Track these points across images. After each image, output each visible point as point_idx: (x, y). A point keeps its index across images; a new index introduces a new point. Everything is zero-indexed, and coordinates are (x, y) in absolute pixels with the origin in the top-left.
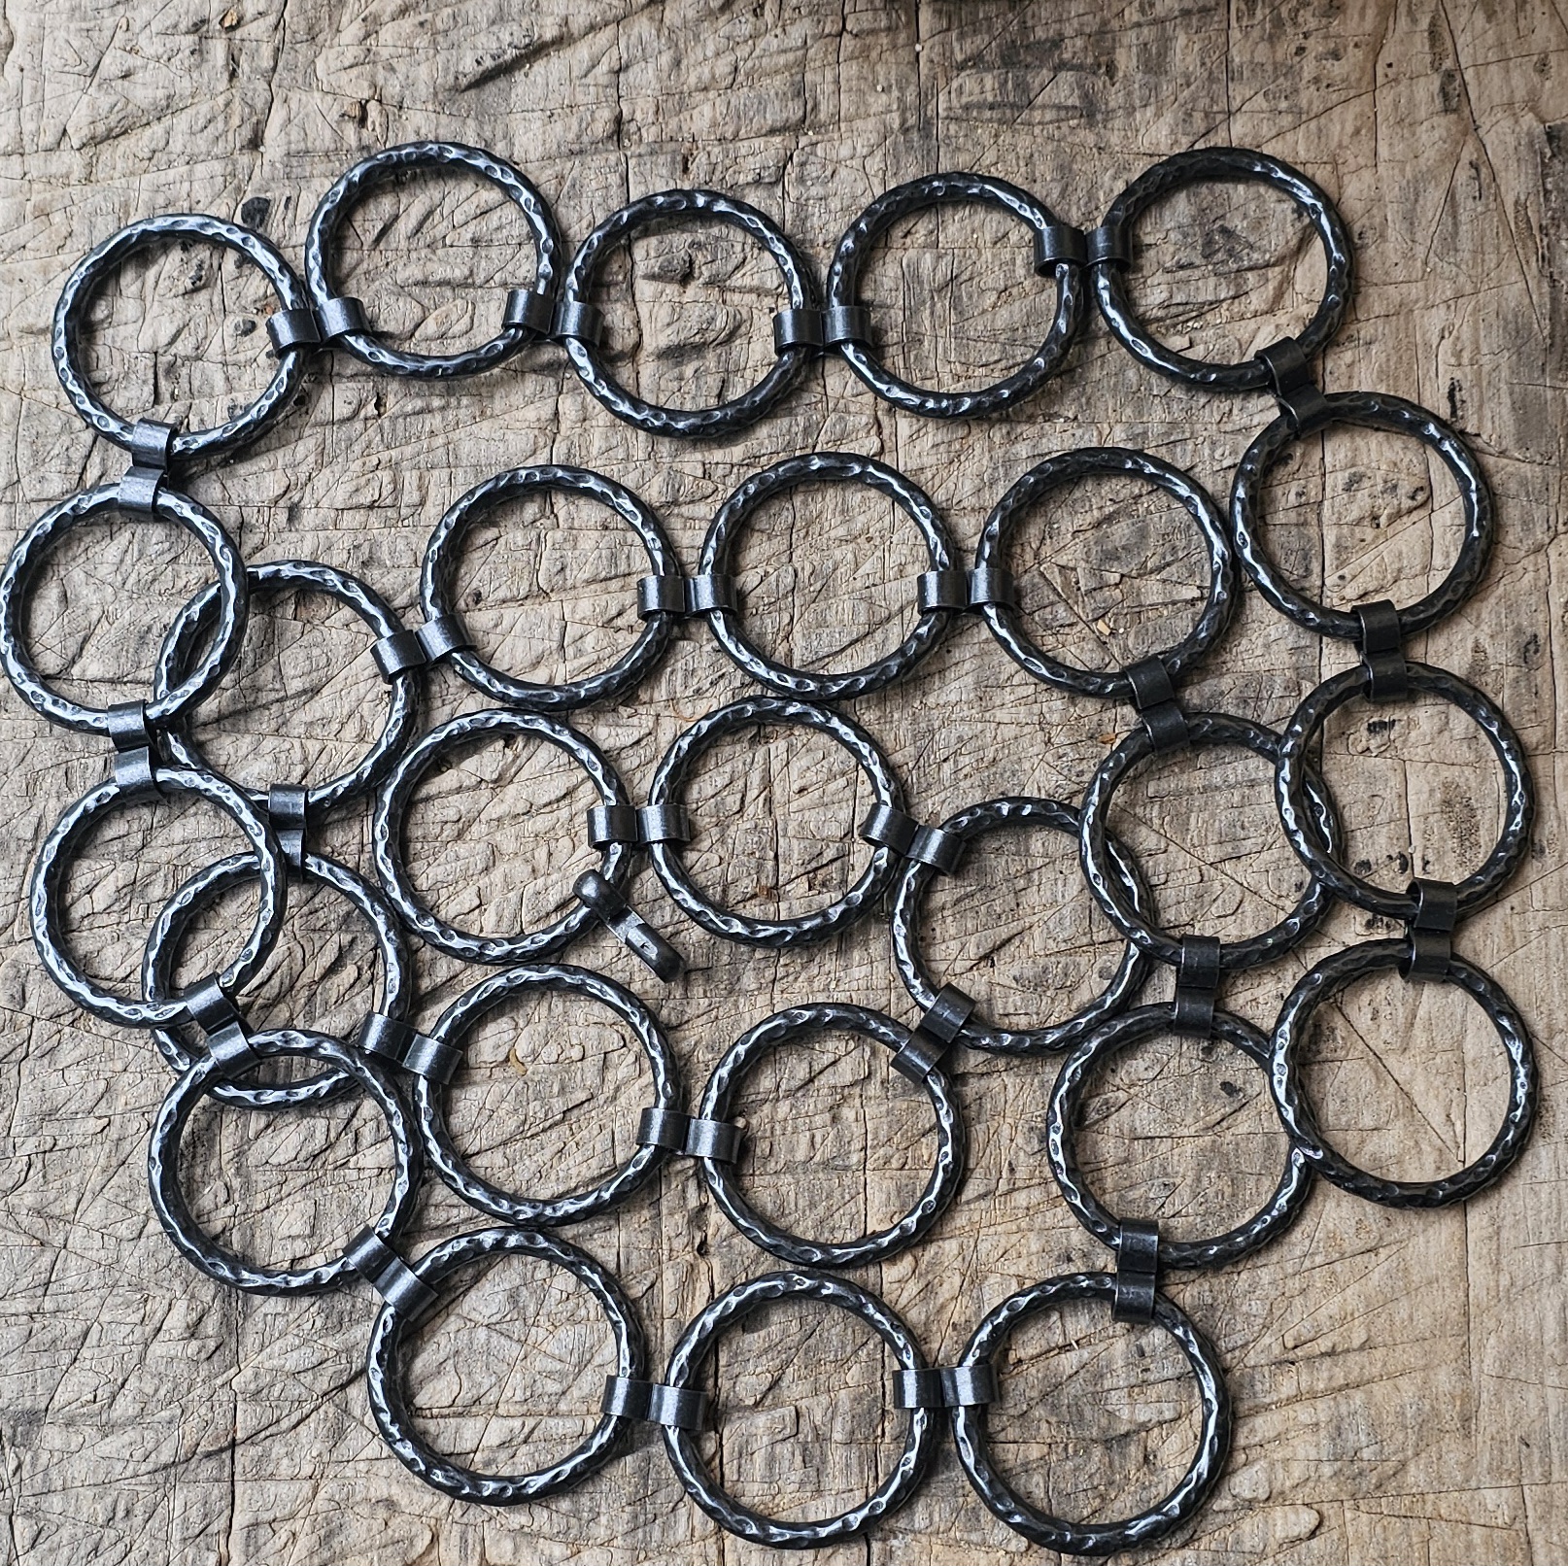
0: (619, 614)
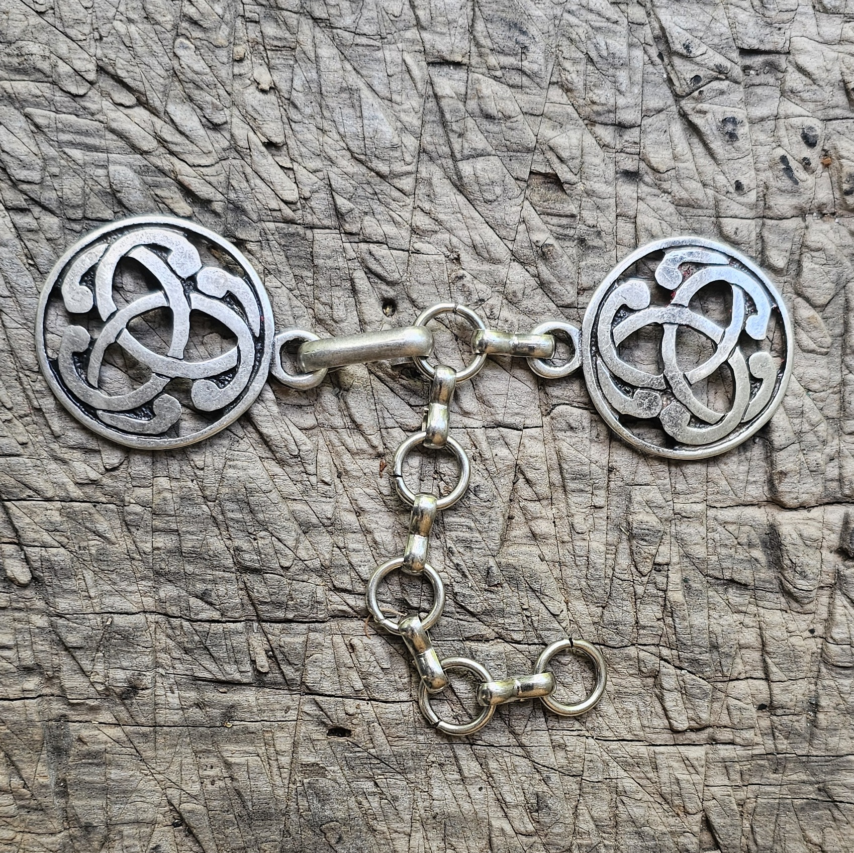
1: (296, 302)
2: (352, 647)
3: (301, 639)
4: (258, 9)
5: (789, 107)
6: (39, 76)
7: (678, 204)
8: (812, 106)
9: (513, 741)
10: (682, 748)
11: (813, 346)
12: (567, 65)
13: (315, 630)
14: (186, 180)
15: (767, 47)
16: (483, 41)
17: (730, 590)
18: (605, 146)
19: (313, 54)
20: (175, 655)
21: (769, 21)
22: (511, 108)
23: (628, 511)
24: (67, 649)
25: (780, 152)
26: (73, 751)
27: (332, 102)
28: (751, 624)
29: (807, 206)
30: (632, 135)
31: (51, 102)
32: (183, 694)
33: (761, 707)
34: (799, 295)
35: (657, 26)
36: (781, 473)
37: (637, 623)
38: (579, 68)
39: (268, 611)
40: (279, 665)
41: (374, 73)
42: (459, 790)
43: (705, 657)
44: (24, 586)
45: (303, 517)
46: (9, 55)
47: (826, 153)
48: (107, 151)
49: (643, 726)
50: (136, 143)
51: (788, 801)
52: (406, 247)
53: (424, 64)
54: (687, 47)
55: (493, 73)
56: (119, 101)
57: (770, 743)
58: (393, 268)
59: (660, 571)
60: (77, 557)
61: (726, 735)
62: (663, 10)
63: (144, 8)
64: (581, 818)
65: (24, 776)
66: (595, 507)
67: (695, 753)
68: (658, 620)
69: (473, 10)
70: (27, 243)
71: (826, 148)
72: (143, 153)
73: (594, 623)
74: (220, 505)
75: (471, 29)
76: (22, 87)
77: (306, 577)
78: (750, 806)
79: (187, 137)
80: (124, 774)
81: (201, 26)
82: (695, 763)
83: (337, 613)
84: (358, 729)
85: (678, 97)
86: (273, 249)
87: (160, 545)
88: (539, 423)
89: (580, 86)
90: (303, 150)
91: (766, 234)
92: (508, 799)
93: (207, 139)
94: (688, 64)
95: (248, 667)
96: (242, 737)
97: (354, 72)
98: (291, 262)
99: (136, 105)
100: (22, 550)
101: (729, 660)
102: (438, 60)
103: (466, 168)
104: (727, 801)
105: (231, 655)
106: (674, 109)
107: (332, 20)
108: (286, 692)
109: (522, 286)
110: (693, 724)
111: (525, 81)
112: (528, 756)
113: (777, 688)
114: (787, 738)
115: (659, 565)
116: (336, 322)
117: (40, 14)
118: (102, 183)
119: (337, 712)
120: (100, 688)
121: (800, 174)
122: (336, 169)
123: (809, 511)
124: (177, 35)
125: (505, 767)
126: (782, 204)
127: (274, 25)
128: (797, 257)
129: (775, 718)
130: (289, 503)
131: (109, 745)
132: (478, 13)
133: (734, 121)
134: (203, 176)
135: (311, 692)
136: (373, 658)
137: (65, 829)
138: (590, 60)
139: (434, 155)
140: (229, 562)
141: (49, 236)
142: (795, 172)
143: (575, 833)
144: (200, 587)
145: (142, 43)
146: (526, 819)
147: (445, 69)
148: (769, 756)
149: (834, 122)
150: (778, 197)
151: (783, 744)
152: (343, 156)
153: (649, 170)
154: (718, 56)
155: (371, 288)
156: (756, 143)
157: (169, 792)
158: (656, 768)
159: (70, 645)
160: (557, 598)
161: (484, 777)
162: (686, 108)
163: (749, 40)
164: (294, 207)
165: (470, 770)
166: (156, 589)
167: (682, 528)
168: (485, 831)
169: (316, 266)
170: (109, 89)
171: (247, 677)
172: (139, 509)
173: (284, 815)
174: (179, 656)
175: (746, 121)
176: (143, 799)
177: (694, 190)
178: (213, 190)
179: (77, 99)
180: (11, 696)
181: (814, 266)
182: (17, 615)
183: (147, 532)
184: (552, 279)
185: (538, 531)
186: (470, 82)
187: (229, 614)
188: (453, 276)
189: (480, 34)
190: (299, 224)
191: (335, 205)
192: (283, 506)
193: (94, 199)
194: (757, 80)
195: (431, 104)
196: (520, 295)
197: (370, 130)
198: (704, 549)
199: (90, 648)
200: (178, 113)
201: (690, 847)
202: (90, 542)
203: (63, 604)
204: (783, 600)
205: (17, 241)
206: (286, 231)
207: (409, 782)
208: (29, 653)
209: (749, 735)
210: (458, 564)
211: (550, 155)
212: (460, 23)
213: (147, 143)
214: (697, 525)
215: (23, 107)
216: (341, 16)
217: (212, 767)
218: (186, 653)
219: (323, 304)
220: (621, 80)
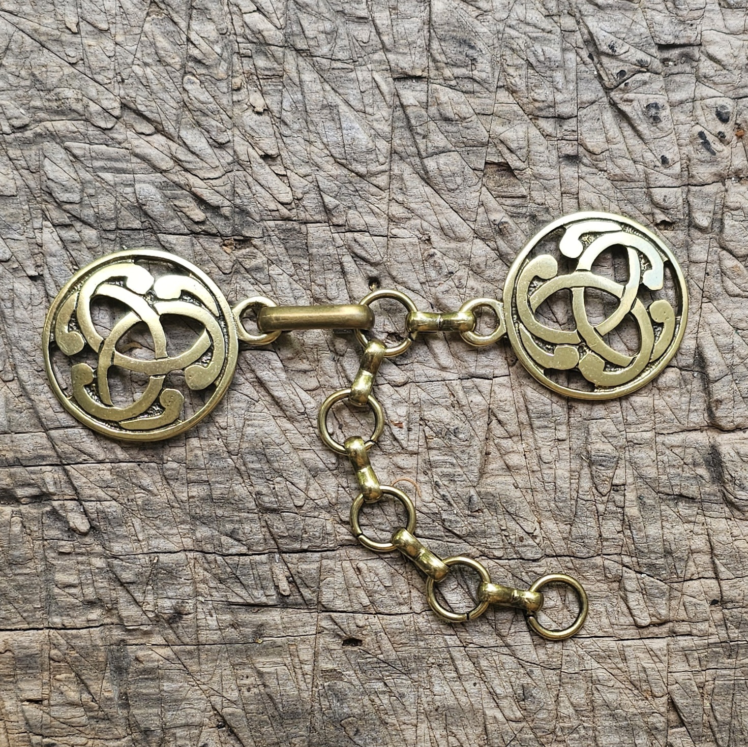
1: (295, 286)
2: (359, 569)
3: (317, 565)
4: (249, 46)
5: (705, 91)
6: (74, 115)
7: (613, 179)
8: (723, 88)
9: (500, 642)
10: (647, 641)
11: (738, 291)
12: (511, 71)
13: (328, 558)
14: (199, 191)
15: (682, 41)
16: (438, 57)
17: (680, 503)
18: (547, 136)
19: (297, 80)
20: (212, 585)
21: (682, 19)
22: (465, 110)
23: (587, 442)
24: (122, 584)
25: (698, 129)
26: (131, 669)
27: (316, 118)
28: (700, 532)
29: (726, 172)
30: (571, 124)
31: (85, 136)
32: (220, 617)
33: (714, 602)
34: (723, 248)
35: (586, 31)
36: (717, 401)
37: (600, 536)
38: (521, 72)
39: (286, 544)
40: (298, 588)
41: (349, 91)
42: (457, 686)
43: (661, 561)
44: (85, 534)
45: (311, 464)
46: (49, 100)
47: (738, 126)
48: (133, 172)
49: (612, 624)
50: (156, 163)
51: (742, 682)
52: (385, 233)
53: (391, 80)
54: (612, 47)
55: (448, 82)
56: (140, 131)
57: (723, 633)
58: (375, 251)
59: (618, 491)
60: (126, 508)
61: (684, 628)
62: (590, 18)
63: (156, 53)
64: (562, 705)
65: (92, 691)
66: (559, 440)
67: (658, 645)
68: (619, 532)
69: (429, 31)
70: (72, 253)
71: (738, 122)
72: (162, 172)
73: (564, 539)
74: (242, 457)
75: (428, 48)
76: (61, 125)
77: (316, 514)
78: (709, 687)
79: (198, 156)
80: (174, 686)
81: (204, 64)
82: (659, 653)
83: (345, 542)
84: (368, 639)
85: (607, 90)
86: (275, 243)
87: (194, 494)
88: (507, 372)
89: (523, 88)
90: (294, 159)
91: (691, 199)
92: (498, 692)
93: (214, 156)
94: (615, 61)
95: (272, 592)
96: (271, 650)
97: (332, 91)
98: (290, 253)
99: (155, 133)
100: (81, 504)
101: (682, 564)
102: (402, 76)
103: (431, 164)
104: (688, 684)
105: (258, 582)
106: (605, 99)
107: (312, 50)
108: (306, 611)
109: (484, 259)
110: (654, 619)
111: (476, 87)
112: (513, 655)
113: (725, 585)
114: (738, 628)
115: (617, 486)
116: (330, 300)
117: (72, 64)
118: (130, 199)
119: (350, 626)
120: (151, 615)
121: (717, 146)
122: (323, 173)
123: (744, 432)
124: (185, 73)
125: (494, 665)
126: (703, 172)
127: (264, 58)
128: (720, 217)
129: (726, 611)
130: (300, 452)
131: (161, 662)
132: (433, 34)
133: (656, 106)
134: (212, 187)
135: (327, 610)
136: (377, 579)
137: (128, 734)
138: (530, 65)
139: (403, 154)
140: (252, 505)
141: (89, 245)
142: (712, 144)
143: (557, 717)
144: (229, 527)
145: (157, 82)
146: (515, 708)
147: (409, 83)
148: (723, 644)
149: (744, 99)
150: (699, 167)
151: (735, 633)
152: (327, 162)
153: (587, 153)
154: (639, 52)
155: (357, 269)
156: (678, 123)
157: (212, 699)
158: (625, 660)
159: (124, 581)
160: (529, 518)
161: (477, 674)
162: (615, 99)
163: (666, 37)
164: (289, 207)
165: (464, 668)
166: (194, 531)
167: (635, 453)
168: (481, 719)
169: (311, 254)
170: (132, 121)
171: (273, 600)
172: (175, 465)
173: (309, 714)
174: (216, 586)
175: (667, 105)
176: (191, 706)
177: (626, 167)
178: (222, 198)
179: (106, 132)
180: (78, 626)
181: (734, 223)
182: (80, 558)
183: (183, 484)
184: (509, 251)
185: (511, 463)
186: (430, 91)
187: (254, 548)
188: (426, 254)
189: (436, 52)
190: (295, 221)
191: (324, 202)
192: (294, 456)
193: (124, 213)
194: (675, 70)
195: (399, 113)
196: (483, 266)
197: (349, 138)
198: (655, 470)
199: (141, 583)
200: (189, 136)
201: (658, 725)
202: (138, 495)
203: (117, 548)
204: (727, 509)
205: (64, 252)
206: (284, 227)
207: (414, 681)
208: (92, 589)
209: (704, 626)
210: (444, 496)
211: (501, 147)
212: (418, 43)
213: (166, 163)
214: (648, 450)
215: (63, 142)
216: (318, 46)
217: (247, 677)
218: (221, 583)
219: (318, 285)
220: (557, 79)
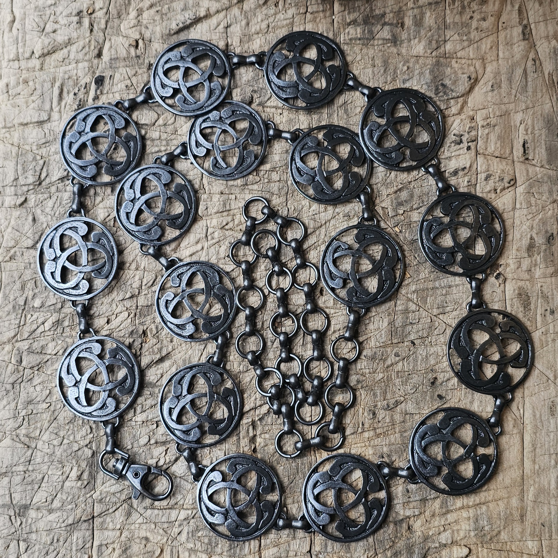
0: (227, 224)
